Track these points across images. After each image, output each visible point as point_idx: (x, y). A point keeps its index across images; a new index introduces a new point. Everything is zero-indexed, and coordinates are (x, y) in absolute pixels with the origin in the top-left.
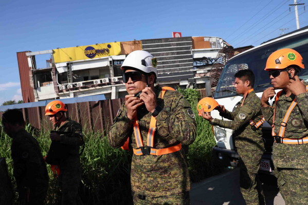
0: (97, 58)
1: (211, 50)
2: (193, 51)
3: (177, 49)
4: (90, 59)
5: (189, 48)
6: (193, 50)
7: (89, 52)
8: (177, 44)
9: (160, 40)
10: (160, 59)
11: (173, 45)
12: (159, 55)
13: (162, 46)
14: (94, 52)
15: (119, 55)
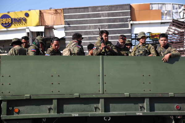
0: (13, 28)
1: (162, 23)
2: (131, 25)
3: (109, 21)
4: (5, 29)
5: (126, 20)
6: (131, 22)
7: (4, 21)
8: (109, 15)
9: (86, 9)
10: (86, 33)
11: (103, 15)
12: (85, 28)
13: (89, 16)
14: (9, 20)
15: (37, 26)
